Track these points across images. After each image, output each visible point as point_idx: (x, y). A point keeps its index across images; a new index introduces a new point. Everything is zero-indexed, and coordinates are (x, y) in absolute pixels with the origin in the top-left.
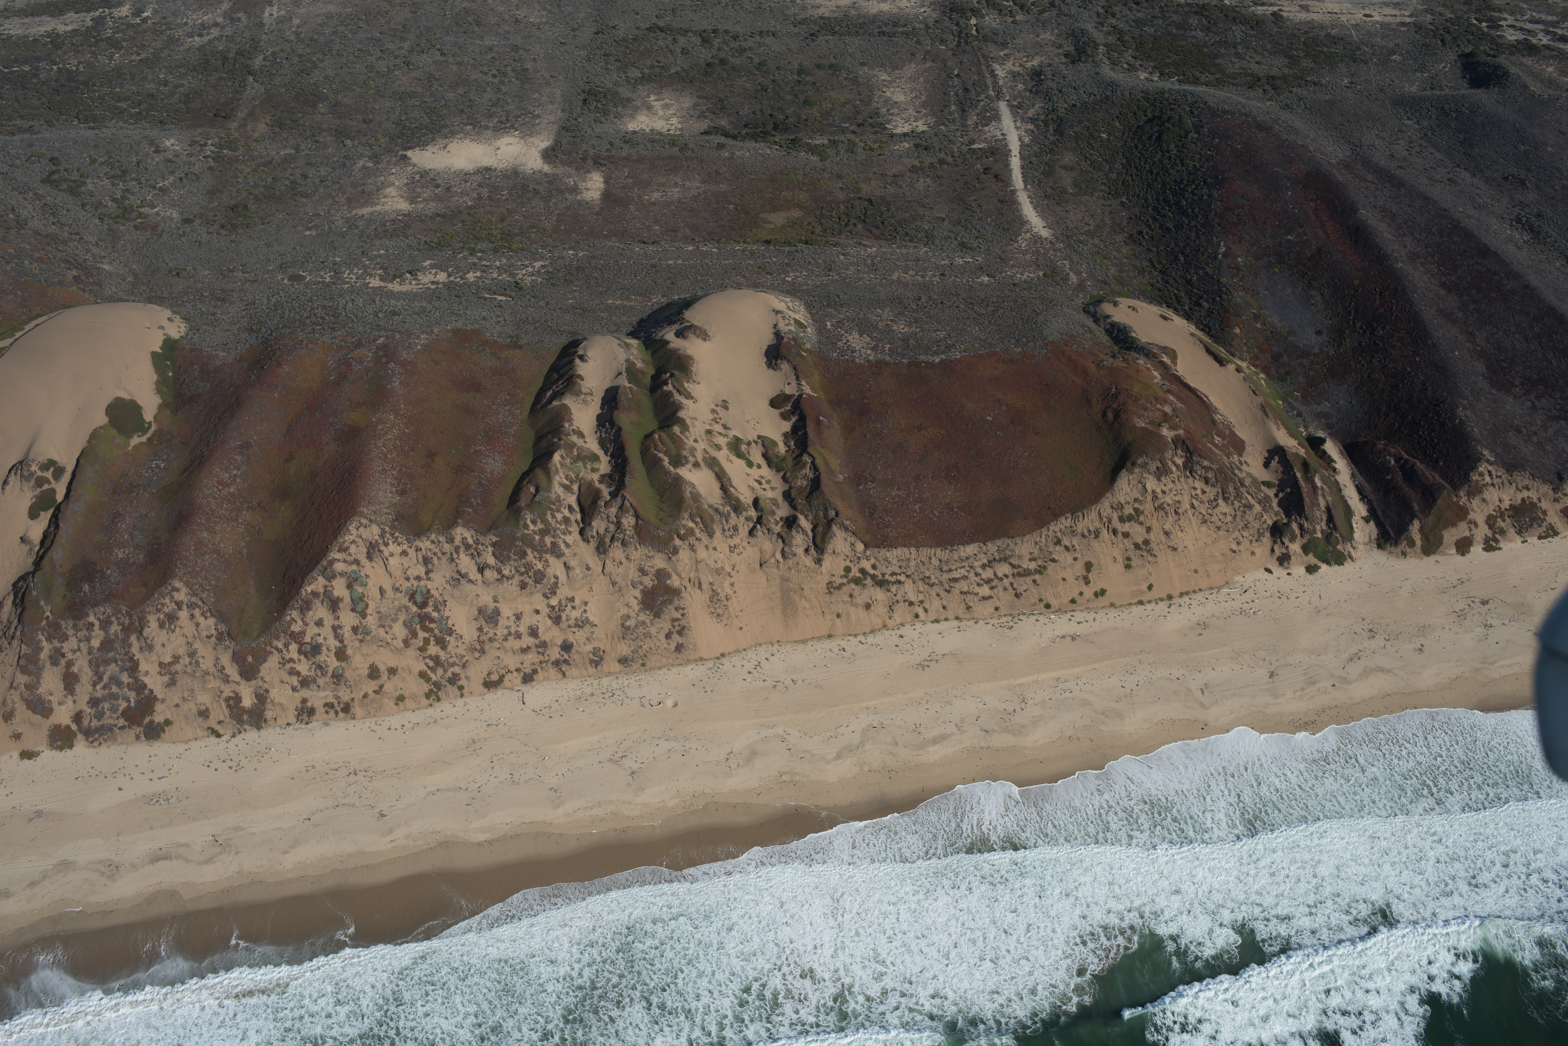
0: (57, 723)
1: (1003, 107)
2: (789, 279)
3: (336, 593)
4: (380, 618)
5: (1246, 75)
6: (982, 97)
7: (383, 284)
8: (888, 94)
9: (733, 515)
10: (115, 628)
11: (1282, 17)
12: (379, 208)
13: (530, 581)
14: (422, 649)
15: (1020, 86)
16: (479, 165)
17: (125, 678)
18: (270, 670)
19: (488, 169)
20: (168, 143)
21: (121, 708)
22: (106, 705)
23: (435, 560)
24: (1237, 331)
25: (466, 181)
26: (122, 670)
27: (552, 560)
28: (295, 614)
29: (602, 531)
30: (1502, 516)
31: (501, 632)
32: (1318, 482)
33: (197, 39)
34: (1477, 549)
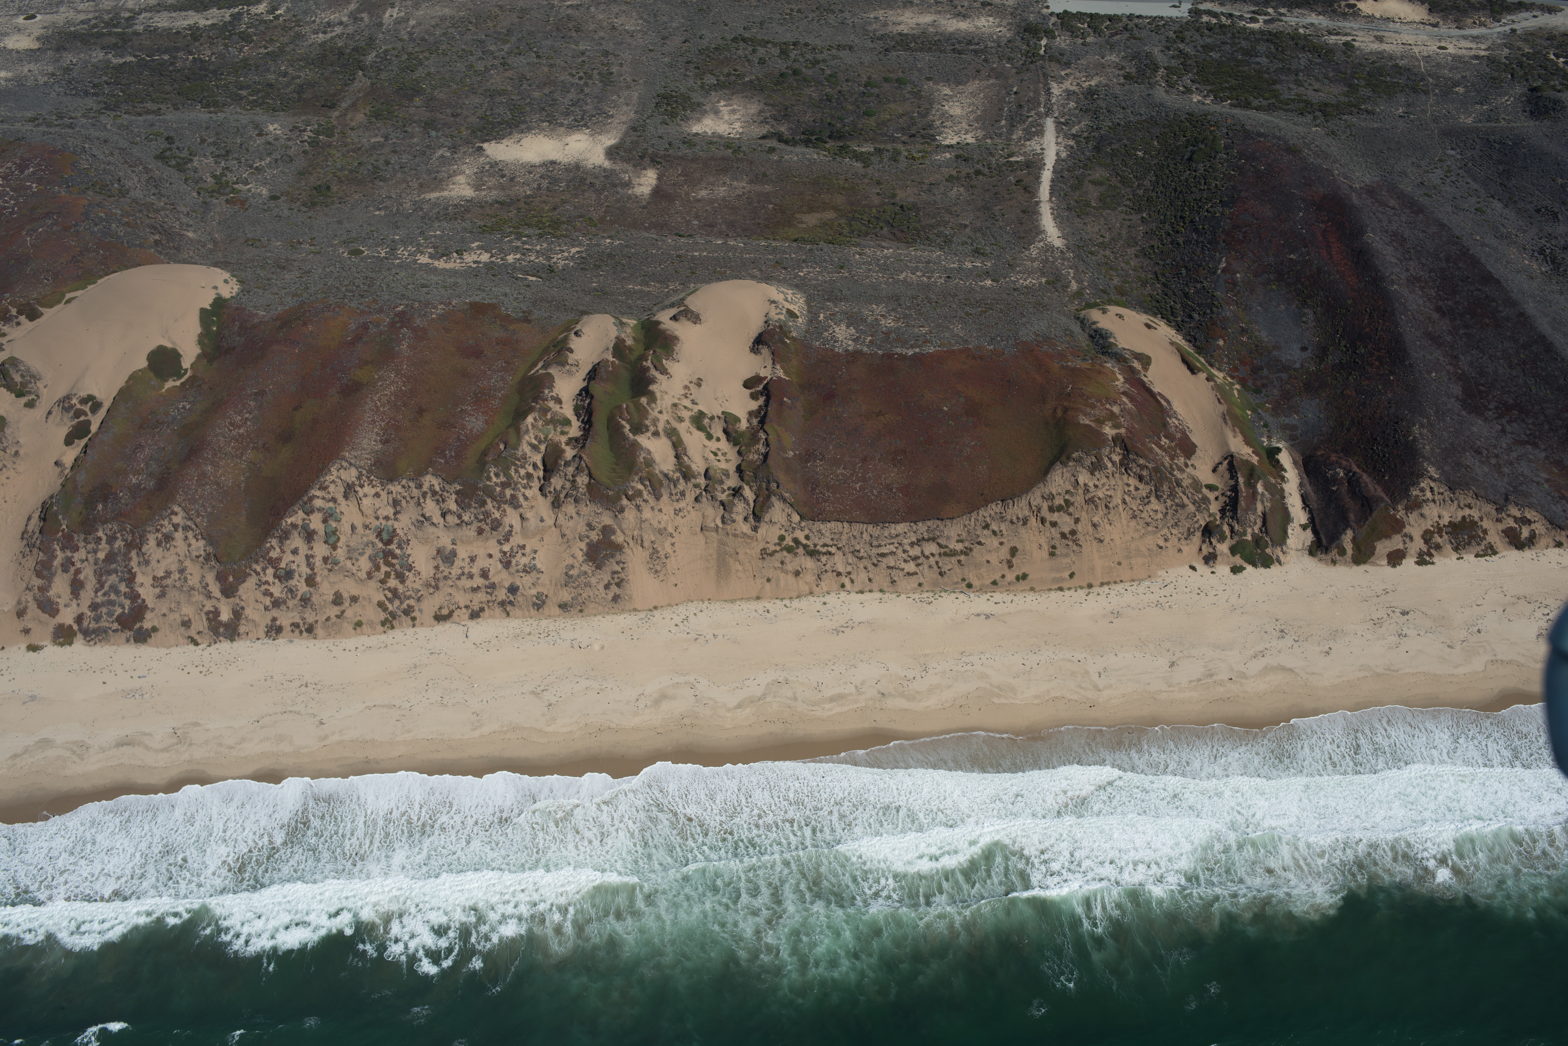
0: (61, 622)
1: (1050, 124)
3: (312, 526)
4: (349, 551)
5: (1299, 101)
6: (1033, 113)
7: (430, 261)
8: (947, 108)
9: (682, 481)
10: (119, 543)
11: (1353, 46)
12: (446, 193)
13: (487, 528)
14: (383, 582)
15: (1072, 105)
16: (546, 159)
17: (123, 588)
18: (248, 590)
19: (553, 163)
20: (271, 128)
21: (117, 614)
22: (104, 610)
23: (404, 503)
24: (1221, 342)
25: (530, 173)
26: (121, 581)
27: (509, 510)
28: (274, 542)
29: (558, 488)
30: (1440, 531)
31: (455, 571)
32: (1260, 488)
33: (321, 35)
34: (1409, 563)
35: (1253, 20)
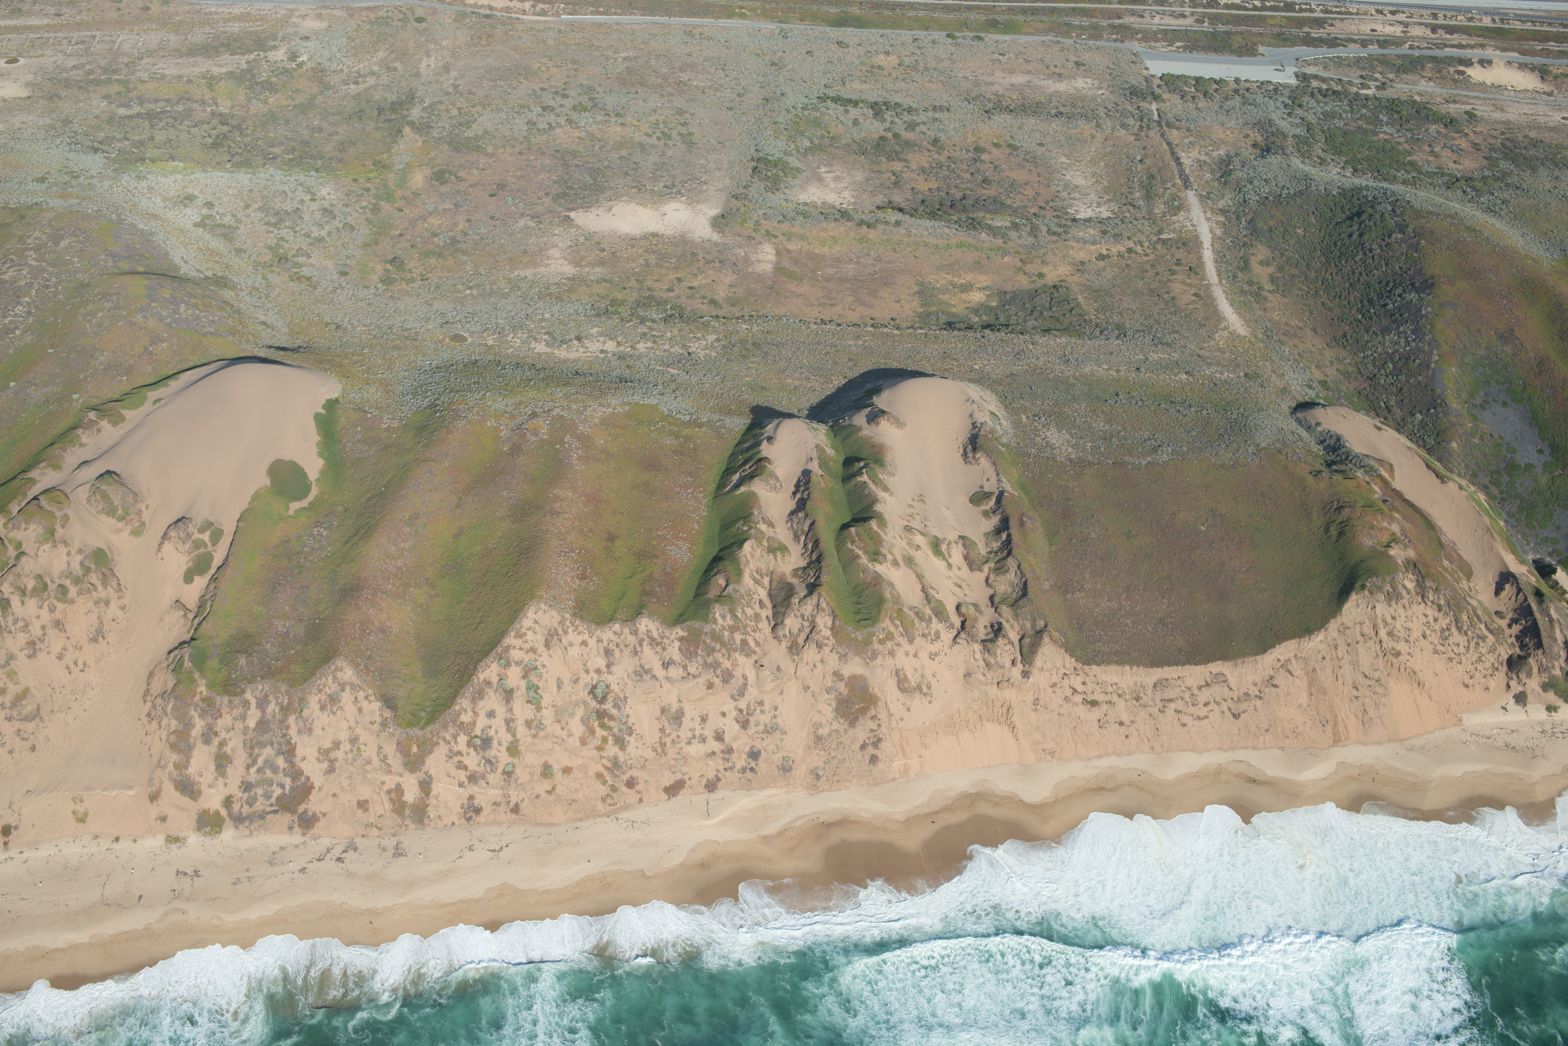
0: (206, 806)
1: (1191, 196)
2: (977, 367)
3: (510, 683)
4: (556, 712)
5: (1443, 175)
6: (1169, 185)
7: (549, 350)
8: (1068, 177)
10: (272, 707)
11: (1475, 116)
12: (542, 269)
13: (717, 681)
14: (599, 749)
15: (1208, 176)
16: (646, 230)
17: (281, 762)
18: (436, 762)
19: (655, 235)
21: (275, 795)
22: (259, 791)
23: (617, 652)
24: (1454, 445)
25: (633, 247)
26: (278, 754)
27: (741, 659)
28: (465, 703)
29: (795, 631)
31: (685, 733)
32: (1554, 614)
33: (352, 86)
35: (1364, 86)
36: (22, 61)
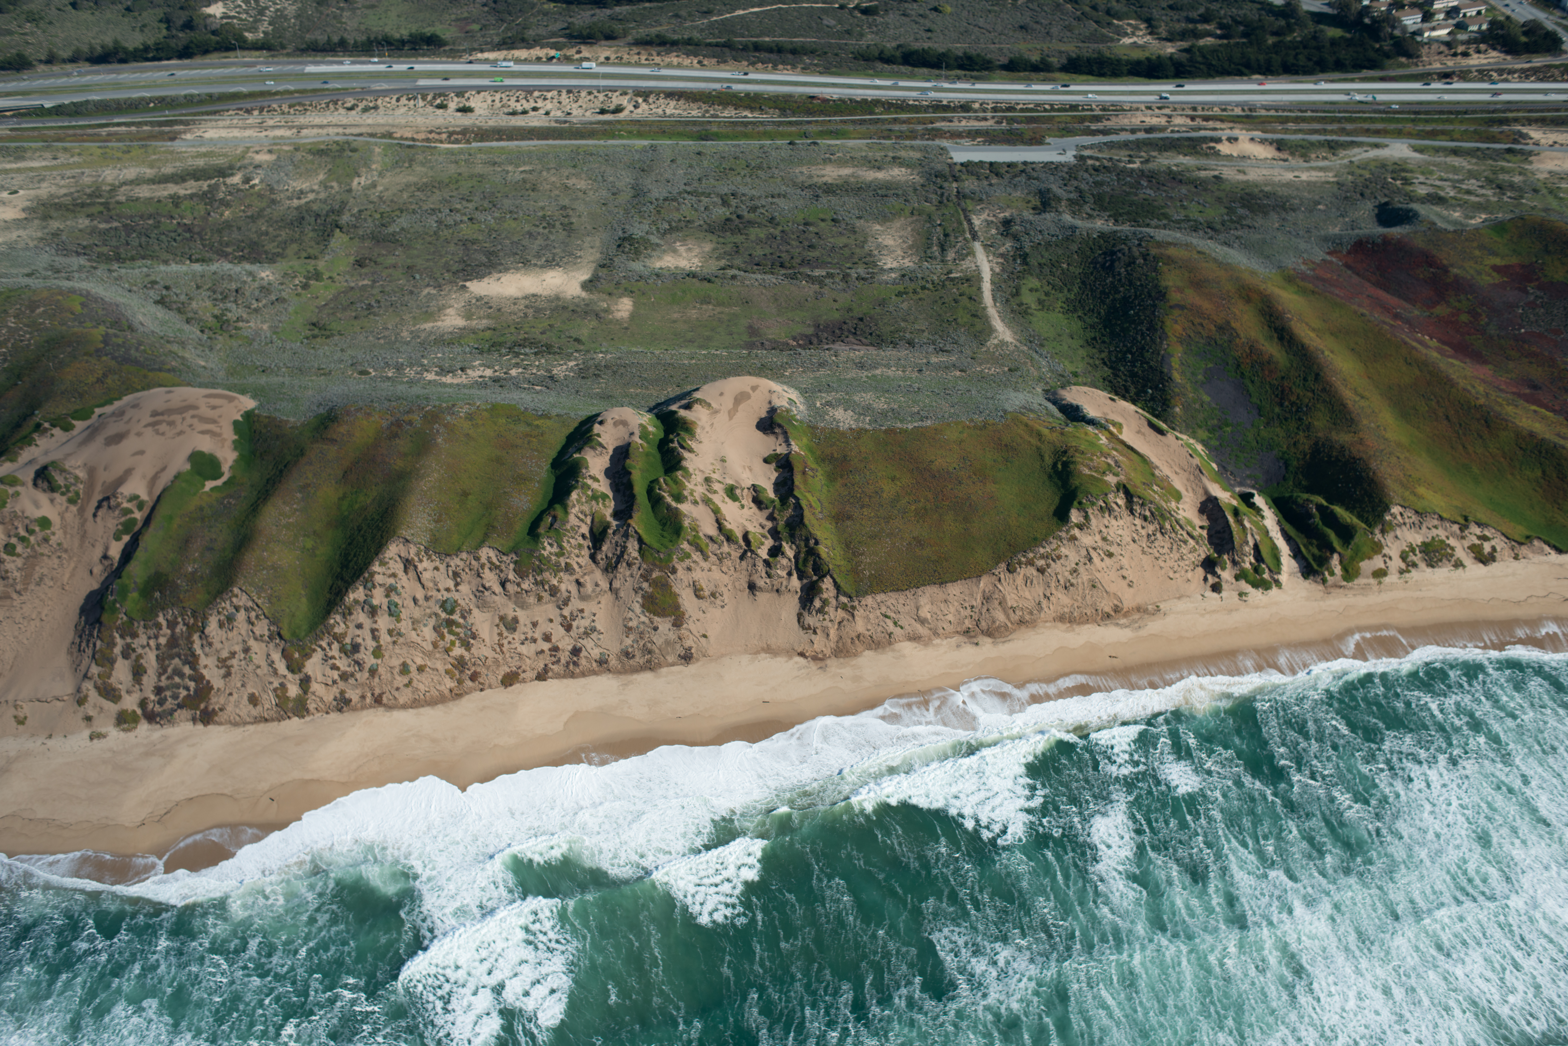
0: (124, 708)
1: (977, 246)
2: (787, 373)
3: (375, 602)
4: (413, 623)
5: (1189, 221)
6: (960, 239)
7: (437, 378)
8: (880, 240)
9: (725, 542)
10: (180, 628)
11: (1222, 178)
12: (439, 324)
13: (546, 595)
14: (448, 650)
15: (994, 231)
16: (527, 292)
17: (187, 670)
18: (313, 666)
19: (534, 295)
20: (263, 275)
21: (182, 696)
22: (168, 693)
23: (463, 574)
24: (1177, 410)
25: (515, 304)
26: (184, 664)
27: (565, 577)
28: (338, 618)
29: (610, 554)
30: (1413, 550)
31: (519, 636)
32: (1247, 524)
33: (295, 201)
34: (1392, 579)
35: (1131, 162)
36: (21, 192)
